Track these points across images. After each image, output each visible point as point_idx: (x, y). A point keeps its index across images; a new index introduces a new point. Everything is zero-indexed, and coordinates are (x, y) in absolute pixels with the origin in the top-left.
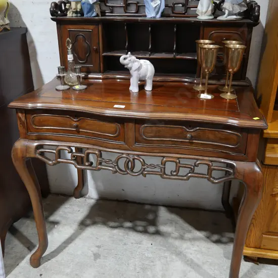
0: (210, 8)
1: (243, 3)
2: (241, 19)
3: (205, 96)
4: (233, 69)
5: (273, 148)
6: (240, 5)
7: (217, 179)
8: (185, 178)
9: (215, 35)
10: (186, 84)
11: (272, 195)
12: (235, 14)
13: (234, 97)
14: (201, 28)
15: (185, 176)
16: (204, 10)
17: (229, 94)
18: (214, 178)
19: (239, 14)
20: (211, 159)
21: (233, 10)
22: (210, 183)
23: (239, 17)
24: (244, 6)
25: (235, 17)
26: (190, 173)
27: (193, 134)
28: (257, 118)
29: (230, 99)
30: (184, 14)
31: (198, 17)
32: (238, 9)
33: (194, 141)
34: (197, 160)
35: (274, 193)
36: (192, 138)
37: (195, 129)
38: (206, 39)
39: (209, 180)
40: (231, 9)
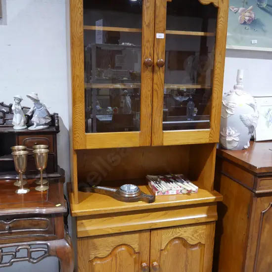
0: (23, 121)
1: (47, 117)
2: (48, 128)
3: (22, 191)
4: (42, 167)
5: (82, 223)
6: (44, 118)
7: (36, 259)
8: (8, 264)
9: (28, 141)
10: (7, 181)
11: (90, 261)
12: (43, 125)
13: (46, 188)
14: (16, 137)
15: (9, 263)
16: (18, 123)
17: (42, 187)
18: (34, 259)
19: (46, 124)
20: (29, 243)
21: (39, 122)
22: (30, 264)
23: (45, 127)
24: (48, 119)
25: (42, 127)
26: (12, 259)
27: (11, 225)
28: (60, 205)
29: (43, 191)
30: (3, 124)
31: (14, 128)
32: (43, 121)
33: (13, 231)
34: (18, 246)
35: (90, 259)
36: (10, 228)
37: (12, 221)
38: (21, 145)
39: (29, 261)
40: (38, 122)
